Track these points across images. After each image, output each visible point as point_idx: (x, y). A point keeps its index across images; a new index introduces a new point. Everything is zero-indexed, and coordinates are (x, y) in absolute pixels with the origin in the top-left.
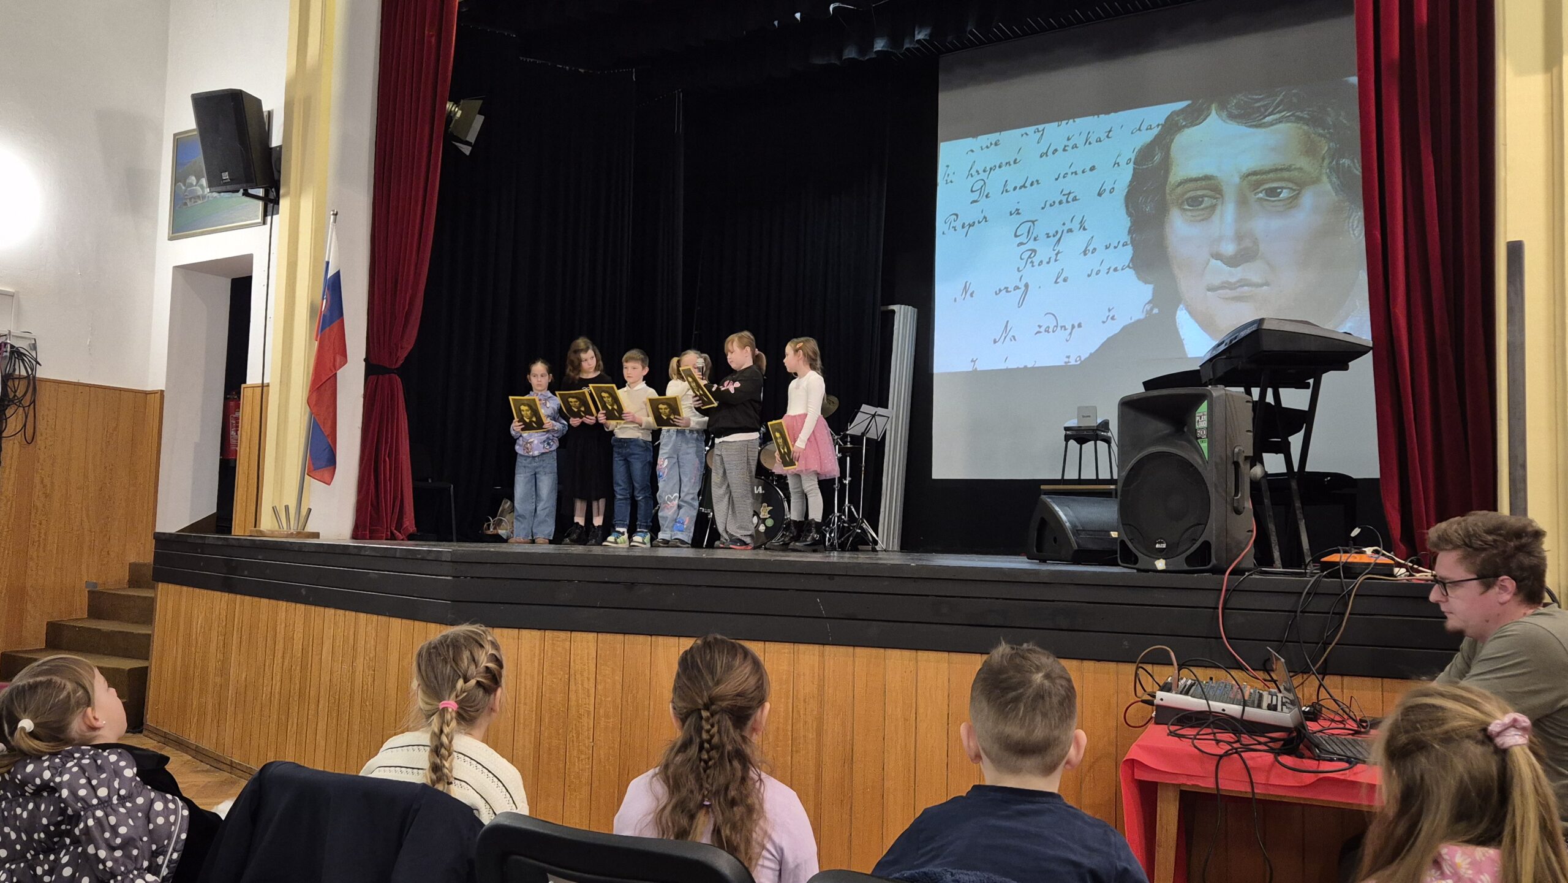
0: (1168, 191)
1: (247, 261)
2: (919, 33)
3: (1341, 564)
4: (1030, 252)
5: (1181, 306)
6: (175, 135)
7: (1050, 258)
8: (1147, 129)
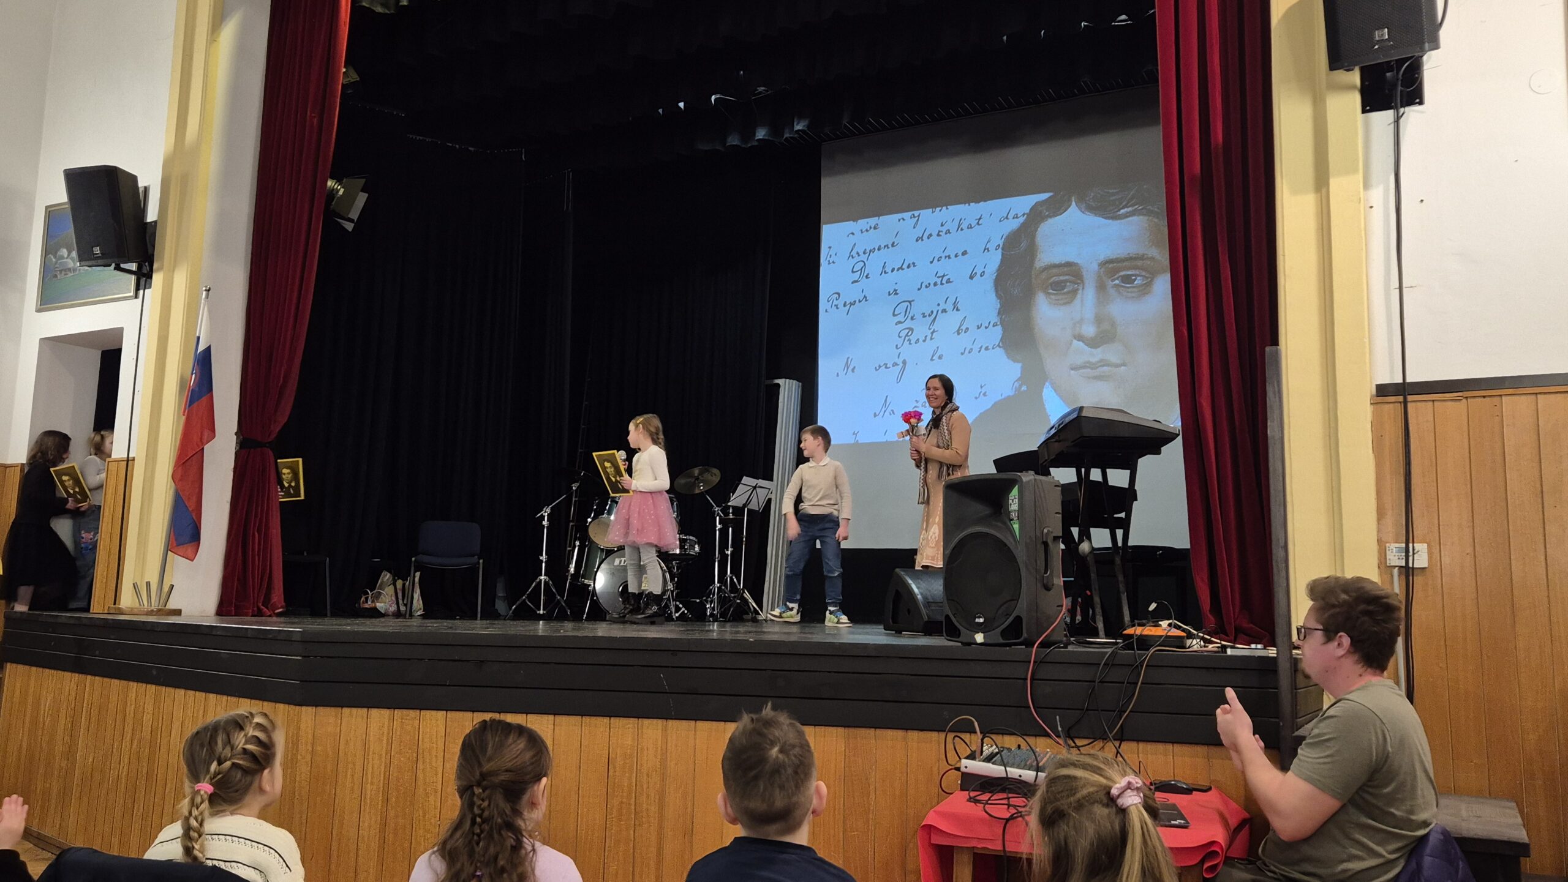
0: (1033, 276)
1: (118, 333)
2: (798, 124)
3: (1135, 638)
4: (907, 331)
5: (1047, 384)
6: (47, 207)
7: (926, 337)
8: (1014, 218)
